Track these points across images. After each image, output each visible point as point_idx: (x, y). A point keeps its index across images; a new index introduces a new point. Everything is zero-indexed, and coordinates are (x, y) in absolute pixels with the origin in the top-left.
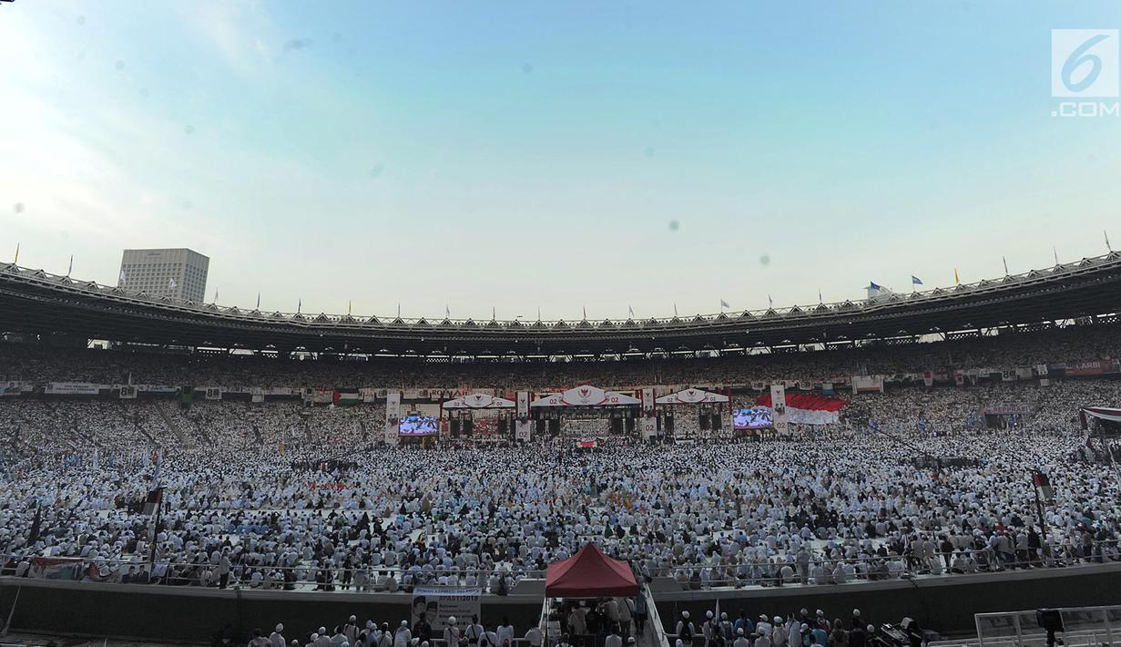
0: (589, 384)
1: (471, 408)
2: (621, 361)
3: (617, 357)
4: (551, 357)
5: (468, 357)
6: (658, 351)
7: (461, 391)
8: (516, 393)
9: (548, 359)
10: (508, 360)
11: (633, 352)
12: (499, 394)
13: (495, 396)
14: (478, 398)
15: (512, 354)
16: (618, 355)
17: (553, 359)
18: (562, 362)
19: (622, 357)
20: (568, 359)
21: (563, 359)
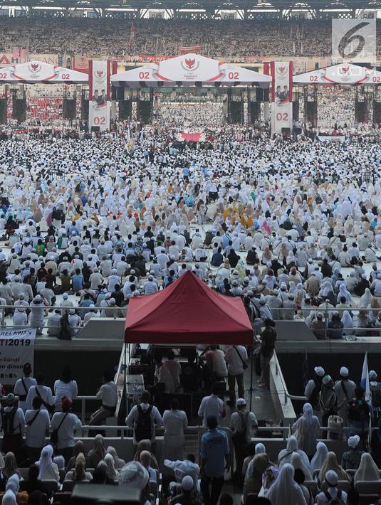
0: (196, 51)
1: (24, 82)
2: (245, 21)
3: (239, 15)
4: (143, 11)
5: (19, 8)
6: (300, 7)
7: (9, 56)
8: (91, 63)
9: (138, 13)
10: (78, 15)
11: (264, 7)
12: (65, 64)
13: (60, 64)
14: (35, 67)
15: (85, 6)
16: (241, 12)
17: (146, 14)
18: (157, 22)
19: (246, 14)
20: (167, 14)
21: (160, 14)
